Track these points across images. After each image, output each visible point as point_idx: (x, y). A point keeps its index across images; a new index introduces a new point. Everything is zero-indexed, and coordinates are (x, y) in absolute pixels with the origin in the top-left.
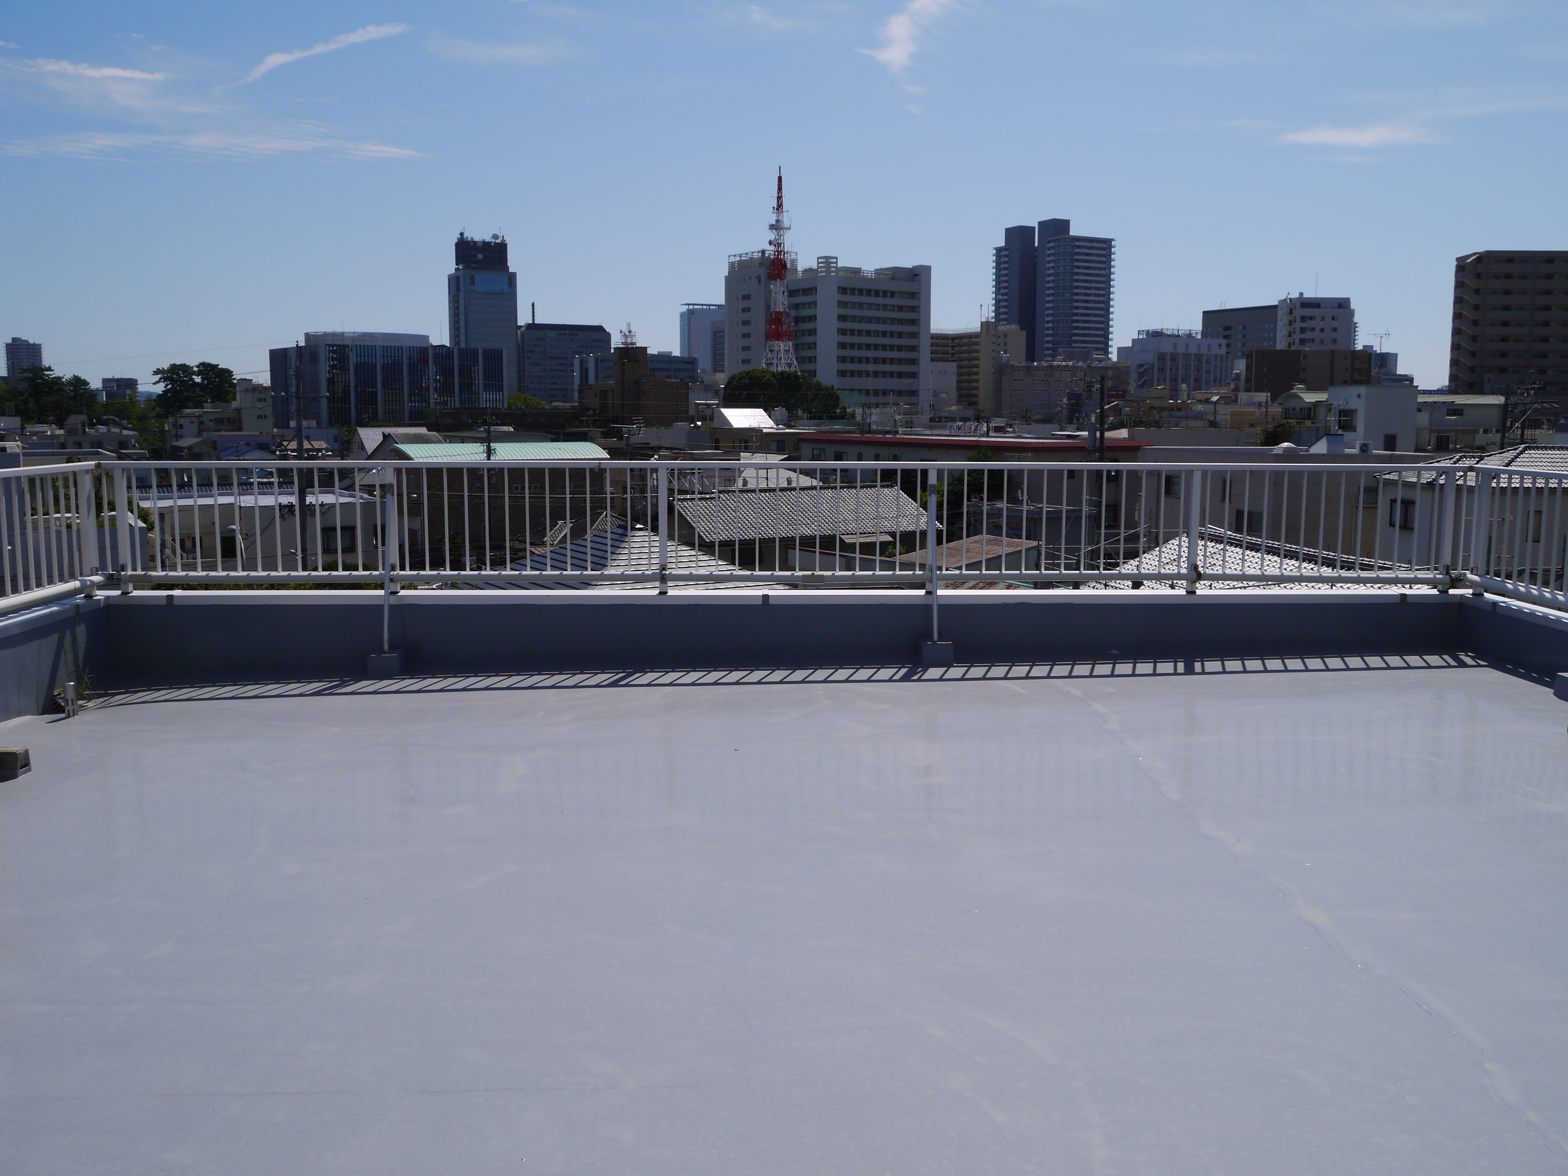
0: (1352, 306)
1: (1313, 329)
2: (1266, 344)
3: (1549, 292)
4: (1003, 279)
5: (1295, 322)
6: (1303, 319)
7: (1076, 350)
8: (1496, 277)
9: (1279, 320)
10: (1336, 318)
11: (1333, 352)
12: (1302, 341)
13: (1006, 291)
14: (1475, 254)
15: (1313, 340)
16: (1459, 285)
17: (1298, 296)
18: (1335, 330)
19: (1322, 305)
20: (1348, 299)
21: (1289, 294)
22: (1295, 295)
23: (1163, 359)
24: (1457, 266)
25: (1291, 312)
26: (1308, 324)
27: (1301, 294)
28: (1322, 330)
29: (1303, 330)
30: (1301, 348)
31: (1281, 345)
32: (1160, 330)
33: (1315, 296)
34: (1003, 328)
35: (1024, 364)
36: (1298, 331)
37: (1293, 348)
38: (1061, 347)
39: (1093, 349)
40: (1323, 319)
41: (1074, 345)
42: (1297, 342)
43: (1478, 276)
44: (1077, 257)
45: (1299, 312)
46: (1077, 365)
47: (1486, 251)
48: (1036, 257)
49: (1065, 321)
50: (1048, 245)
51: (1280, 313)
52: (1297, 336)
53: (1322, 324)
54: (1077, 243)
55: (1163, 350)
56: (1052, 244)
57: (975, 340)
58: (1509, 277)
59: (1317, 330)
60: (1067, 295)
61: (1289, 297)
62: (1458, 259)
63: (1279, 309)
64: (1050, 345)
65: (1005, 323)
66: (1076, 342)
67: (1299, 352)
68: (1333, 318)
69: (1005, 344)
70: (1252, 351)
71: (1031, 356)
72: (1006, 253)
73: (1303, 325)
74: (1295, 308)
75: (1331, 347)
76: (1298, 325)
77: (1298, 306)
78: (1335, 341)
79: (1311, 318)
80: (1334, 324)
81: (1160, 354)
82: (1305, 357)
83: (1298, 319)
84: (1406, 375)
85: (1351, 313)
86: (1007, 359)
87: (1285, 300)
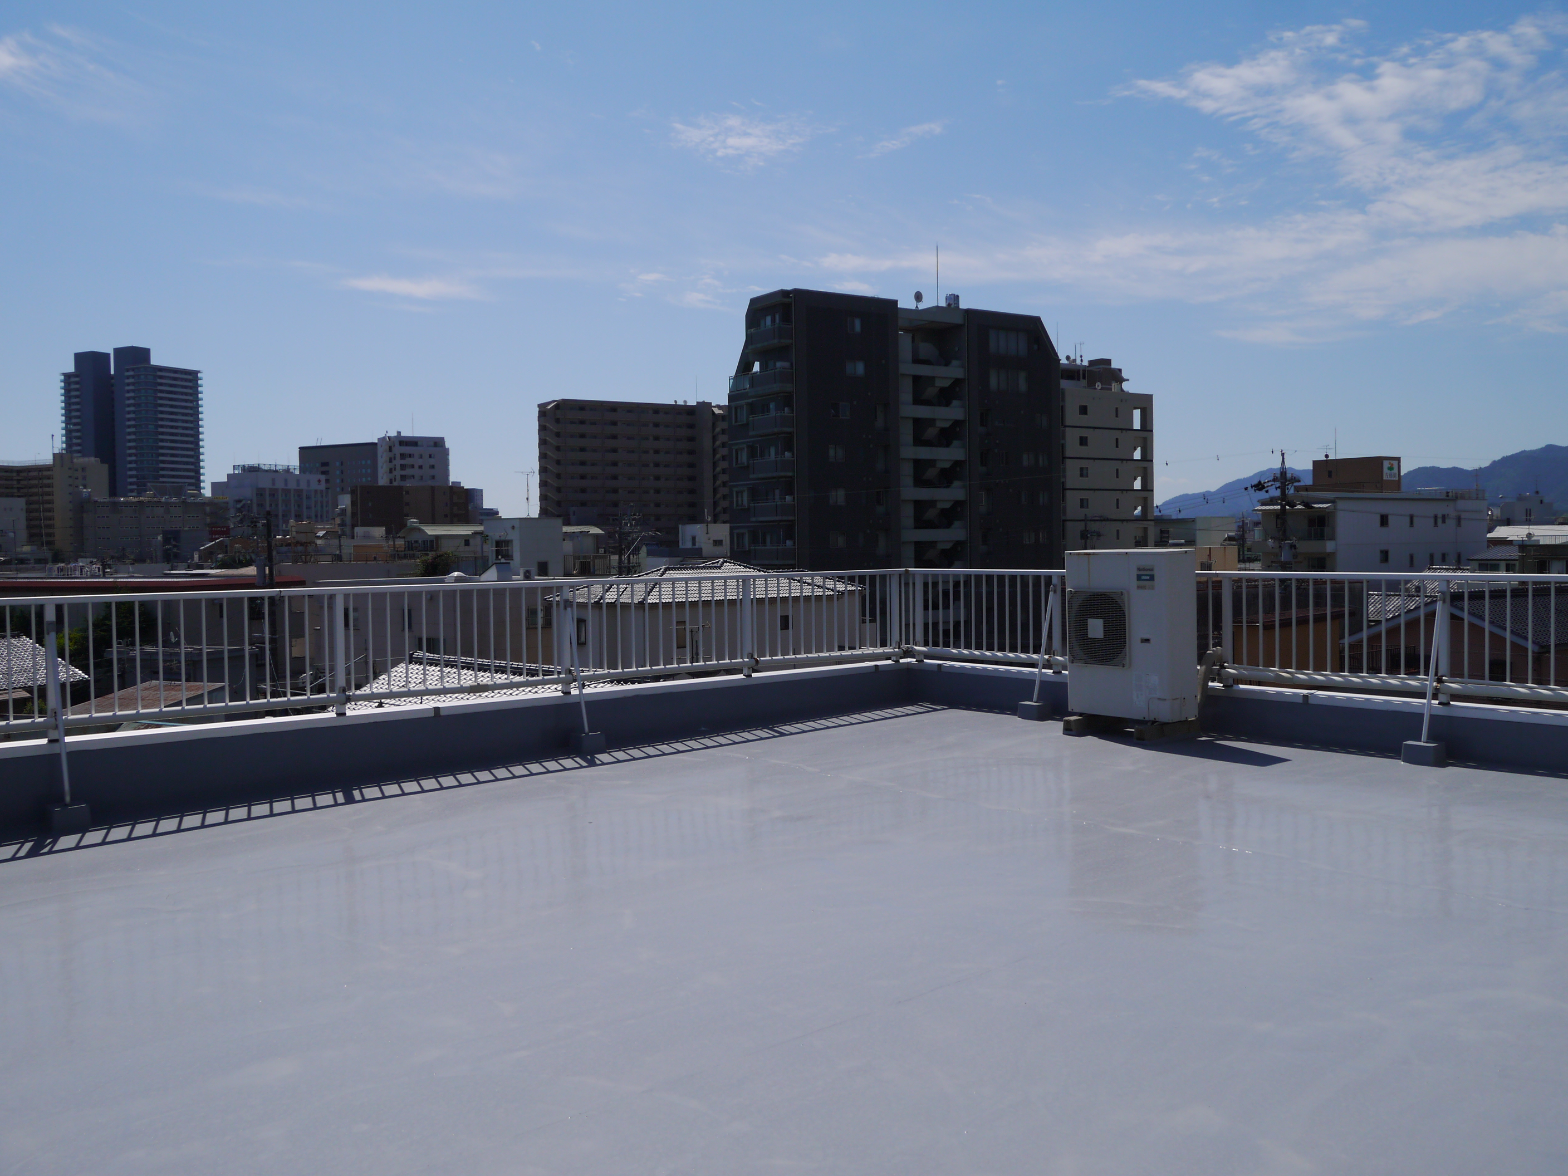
0: (447, 445)
1: (413, 466)
2: (368, 480)
3: (614, 437)
4: (73, 407)
5: (395, 459)
6: (403, 456)
7: (167, 485)
8: (572, 423)
9: (379, 454)
10: (432, 456)
11: (433, 488)
12: (403, 478)
13: (78, 420)
14: (554, 401)
15: (413, 476)
16: (542, 428)
17: (396, 435)
18: (432, 467)
19: (419, 443)
20: (443, 439)
21: (387, 432)
22: (393, 434)
23: (261, 495)
24: (539, 412)
25: (390, 449)
26: (408, 461)
27: (399, 433)
28: (421, 467)
29: (403, 467)
30: (403, 484)
31: (383, 481)
32: (257, 465)
33: (412, 435)
34: (79, 460)
35: (108, 500)
36: (398, 467)
37: (395, 484)
38: (150, 482)
39: (187, 484)
40: (421, 457)
41: (161, 480)
42: (398, 478)
43: (558, 421)
44: (160, 388)
45: (398, 450)
46: (170, 501)
47: (563, 400)
48: (113, 385)
49: (150, 455)
50: (127, 374)
51: (380, 450)
52: (398, 473)
53: (420, 462)
54: (159, 373)
55: (261, 486)
56: (131, 373)
57: (45, 473)
58: (582, 422)
59: (416, 467)
60: (151, 427)
61: (388, 435)
62: (539, 406)
63: (379, 447)
64: (134, 480)
65: (79, 455)
66: (163, 476)
67: (400, 488)
68: (430, 456)
69: (84, 478)
70: (357, 487)
71: (113, 492)
72: (77, 379)
73: (403, 462)
74: (394, 446)
75: (430, 483)
76: (398, 462)
77: (397, 444)
78: (433, 477)
79: (410, 456)
80: (432, 461)
81: (258, 489)
82: (407, 493)
83: (398, 456)
84: (492, 509)
85: (446, 452)
86: (88, 495)
87: (384, 438)
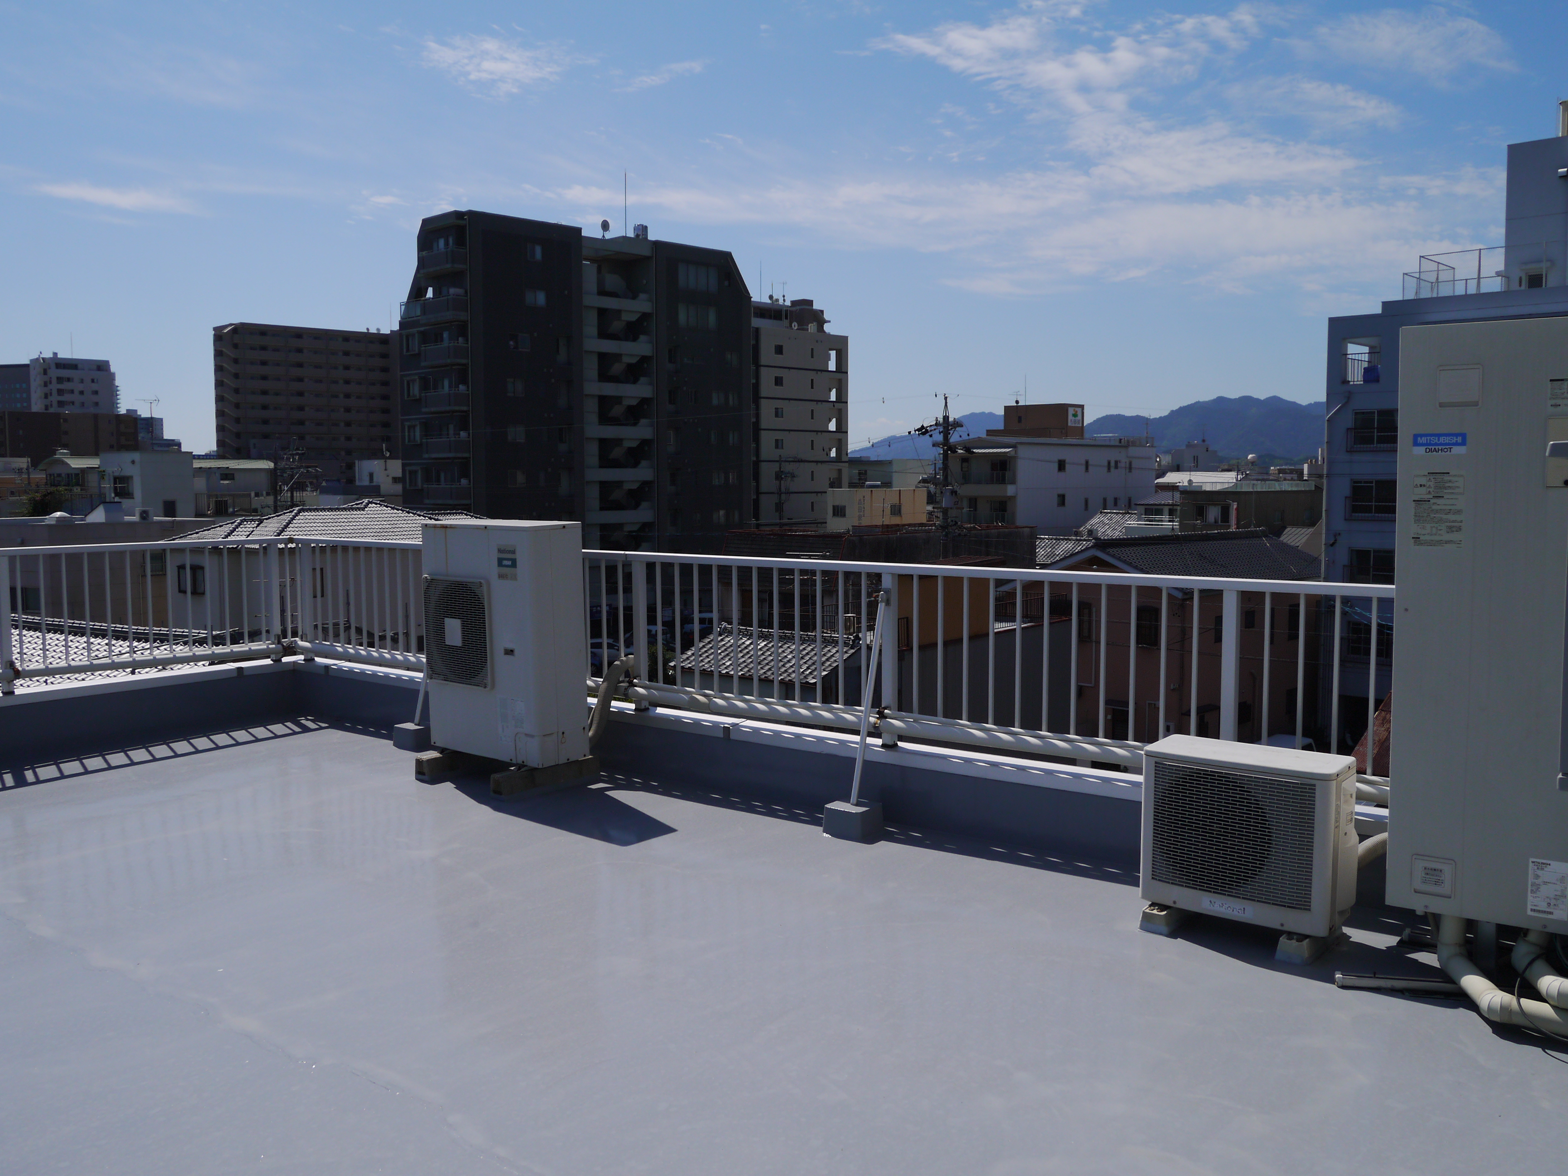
0: (113, 369)
1: (72, 392)
2: (19, 405)
3: (300, 365)
5: (51, 383)
6: (60, 380)
8: (252, 348)
9: (32, 379)
10: (95, 381)
11: (96, 417)
12: (61, 404)
14: (231, 325)
15: (73, 403)
16: (218, 354)
17: (52, 356)
18: (96, 393)
19: (80, 366)
20: (108, 362)
21: (41, 353)
22: (48, 354)
24: (215, 335)
25: (45, 372)
26: (66, 386)
27: (55, 354)
28: (82, 393)
29: (60, 392)
30: (60, 410)
31: (37, 406)
33: (71, 357)
36: (55, 392)
37: (51, 410)
40: (82, 381)
42: (55, 404)
43: (236, 346)
45: (54, 373)
47: (241, 323)
51: (33, 373)
52: (55, 398)
53: (81, 387)
58: (264, 348)
59: (76, 392)
61: (42, 356)
62: (215, 329)
63: (31, 368)
67: (57, 416)
68: (93, 381)
70: (4, 412)
73: (60, 386)
74: (50, 368)
75: (93, 410)
76: (55, 386)
77: (53, 367)
78: (97, 404)
79: (69, 380)
80: (95, 387)
82: (65, 420)
83: (54, 381)
85: (112, 377)
87: (37, 359)
